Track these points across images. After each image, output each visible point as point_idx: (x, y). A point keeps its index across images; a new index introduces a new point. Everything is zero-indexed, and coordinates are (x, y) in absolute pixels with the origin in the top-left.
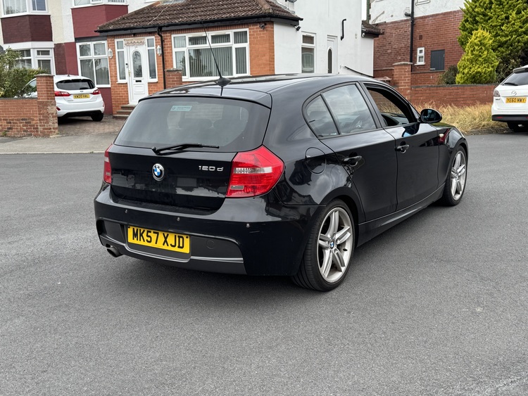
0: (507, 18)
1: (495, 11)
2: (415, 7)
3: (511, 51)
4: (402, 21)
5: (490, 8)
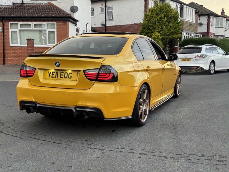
0: (162, 28)
1: (157, 25)
2: (106, 22)
3: (164, 42)
4: (100, 27)
5: (155, 24)
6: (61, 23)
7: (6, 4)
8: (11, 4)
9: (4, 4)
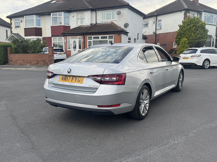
2: (157, 31)
4: (152, 35)
5: (186, 32)
6: (116, 35)
7: (87, 25)
8: (90, 24)
9: (86, 25)
